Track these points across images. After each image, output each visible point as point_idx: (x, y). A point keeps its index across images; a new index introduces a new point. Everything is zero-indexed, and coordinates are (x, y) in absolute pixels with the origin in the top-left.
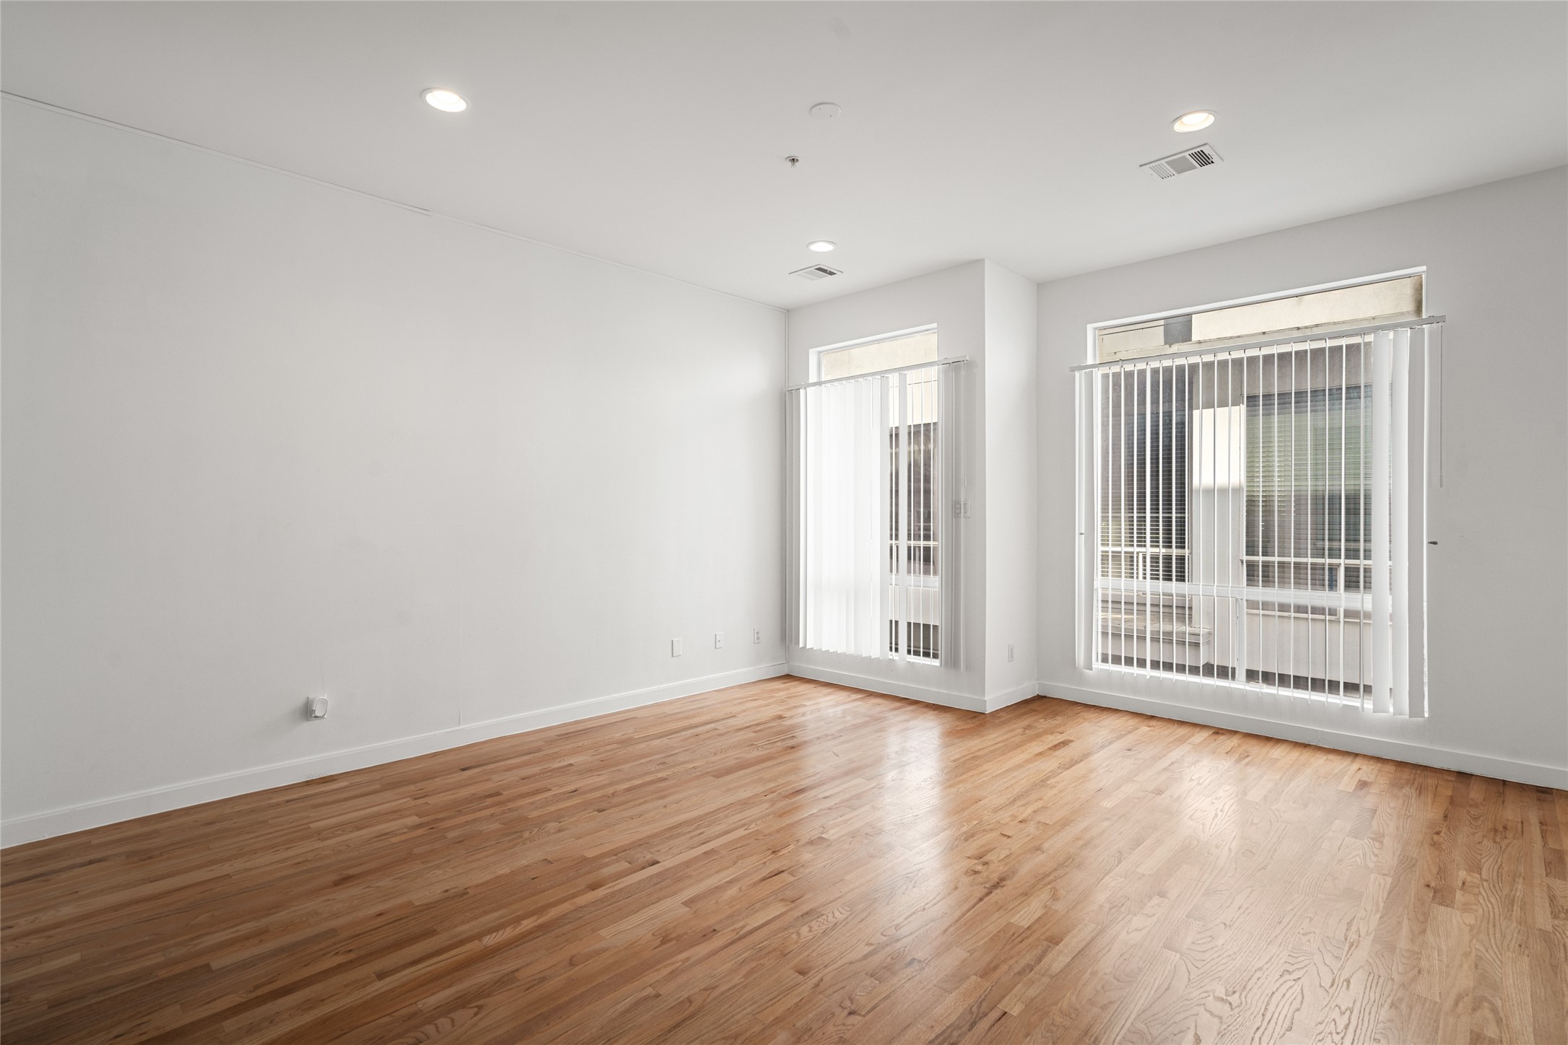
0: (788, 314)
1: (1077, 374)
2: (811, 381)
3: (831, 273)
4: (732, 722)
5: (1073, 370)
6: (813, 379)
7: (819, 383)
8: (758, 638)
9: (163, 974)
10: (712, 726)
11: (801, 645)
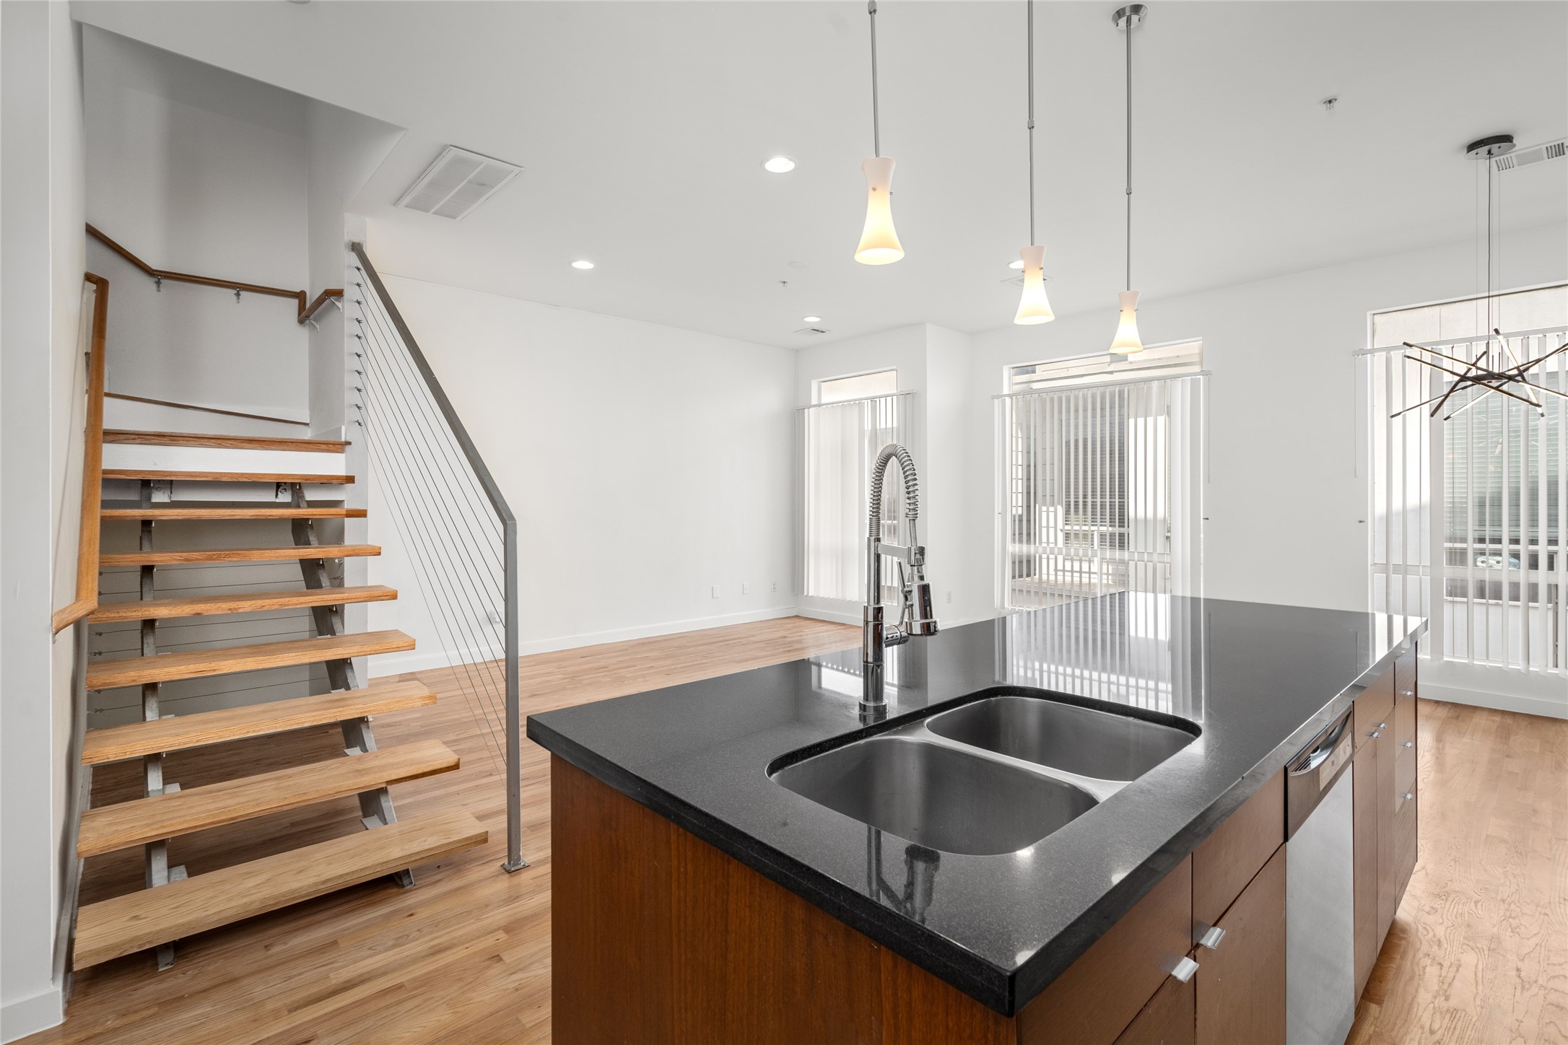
0: (797, 353)
1: (996, 401)
2: (813, 403)
3: (823, 332)
4: (752, 639)
5: (993, 398)
6: (814, 401)
7: (819, 405)
8: (774, 588)
9: (464, 720)
10: (739, 640)
11: (805, 594)
